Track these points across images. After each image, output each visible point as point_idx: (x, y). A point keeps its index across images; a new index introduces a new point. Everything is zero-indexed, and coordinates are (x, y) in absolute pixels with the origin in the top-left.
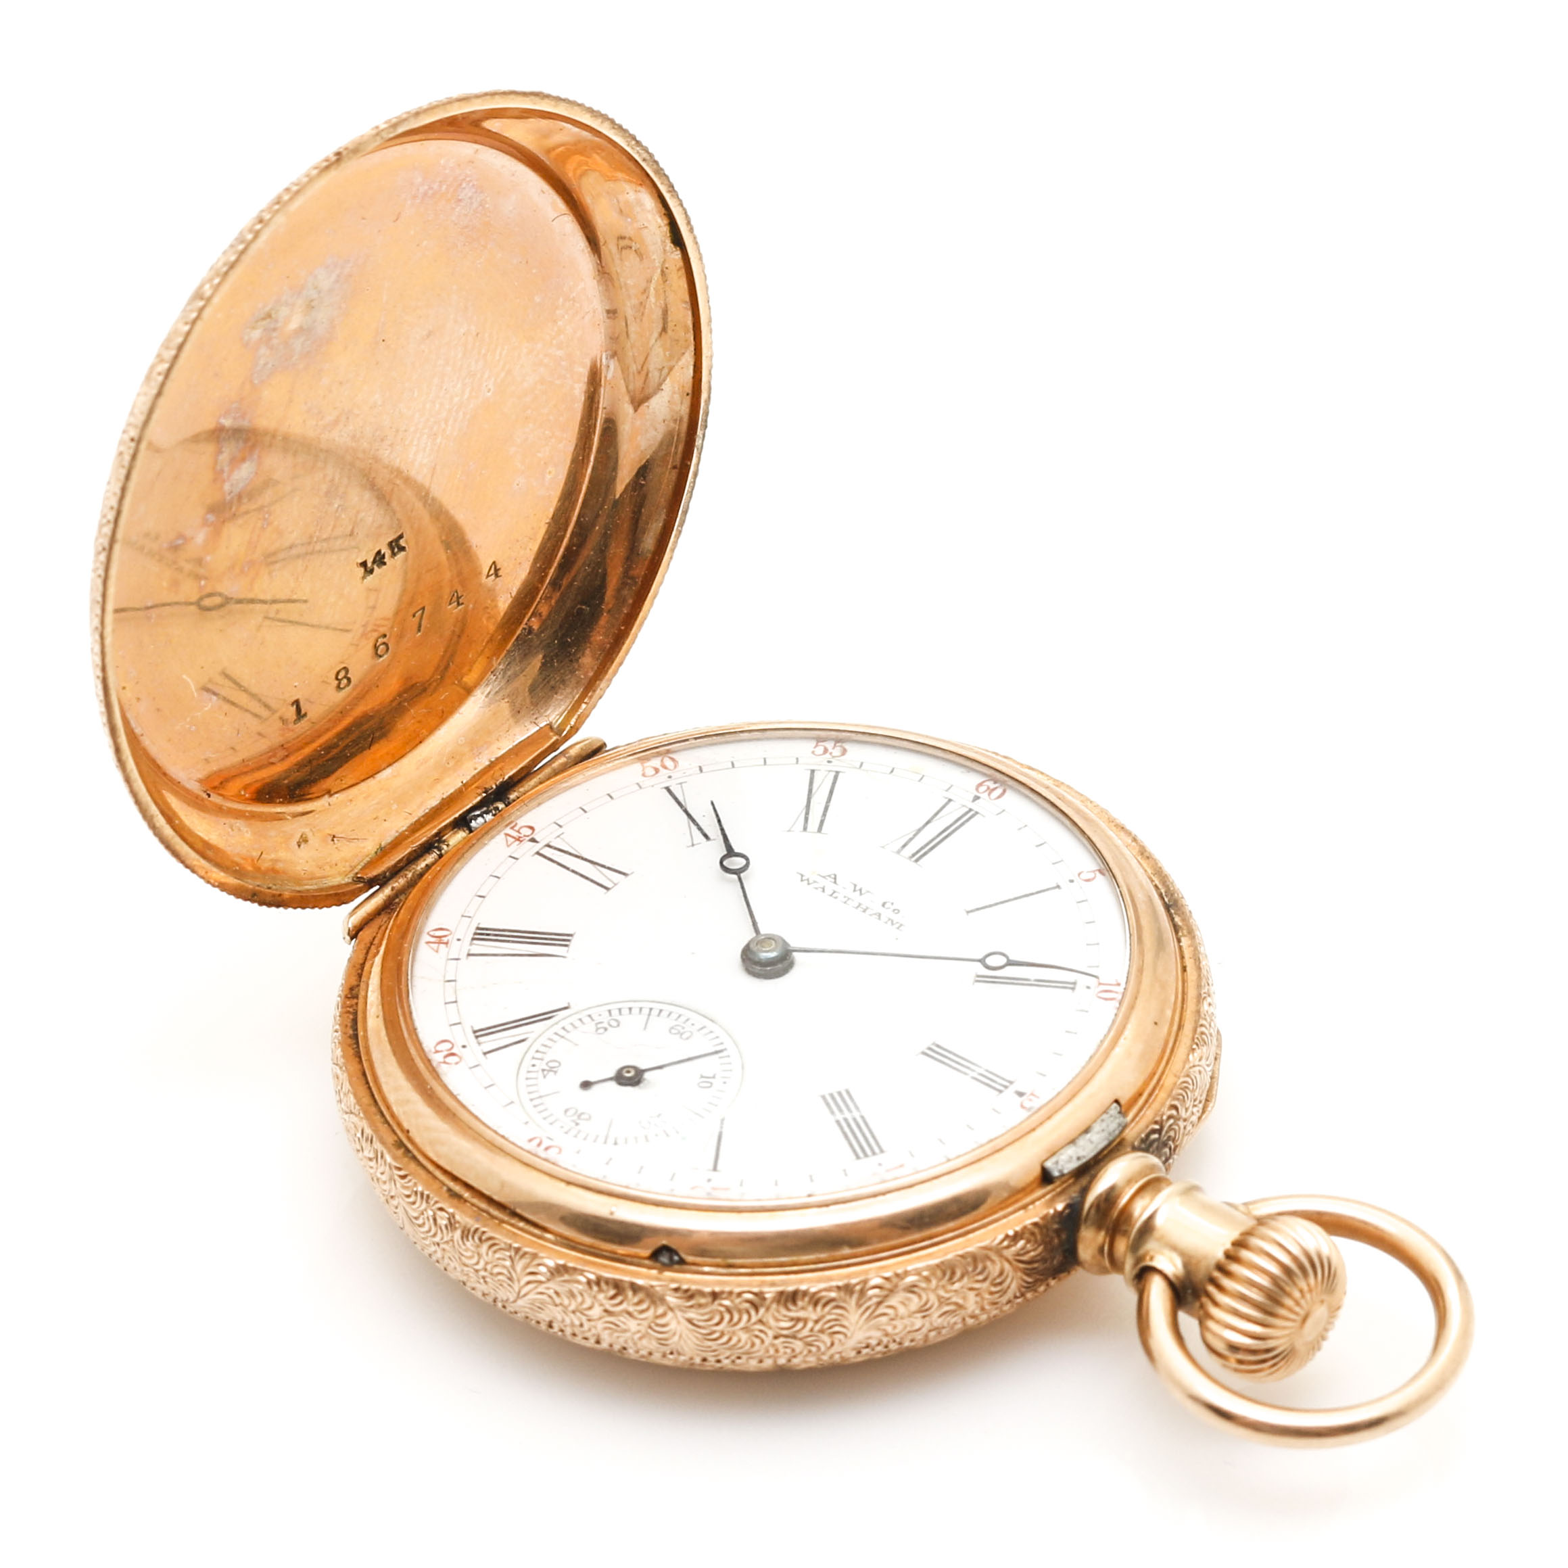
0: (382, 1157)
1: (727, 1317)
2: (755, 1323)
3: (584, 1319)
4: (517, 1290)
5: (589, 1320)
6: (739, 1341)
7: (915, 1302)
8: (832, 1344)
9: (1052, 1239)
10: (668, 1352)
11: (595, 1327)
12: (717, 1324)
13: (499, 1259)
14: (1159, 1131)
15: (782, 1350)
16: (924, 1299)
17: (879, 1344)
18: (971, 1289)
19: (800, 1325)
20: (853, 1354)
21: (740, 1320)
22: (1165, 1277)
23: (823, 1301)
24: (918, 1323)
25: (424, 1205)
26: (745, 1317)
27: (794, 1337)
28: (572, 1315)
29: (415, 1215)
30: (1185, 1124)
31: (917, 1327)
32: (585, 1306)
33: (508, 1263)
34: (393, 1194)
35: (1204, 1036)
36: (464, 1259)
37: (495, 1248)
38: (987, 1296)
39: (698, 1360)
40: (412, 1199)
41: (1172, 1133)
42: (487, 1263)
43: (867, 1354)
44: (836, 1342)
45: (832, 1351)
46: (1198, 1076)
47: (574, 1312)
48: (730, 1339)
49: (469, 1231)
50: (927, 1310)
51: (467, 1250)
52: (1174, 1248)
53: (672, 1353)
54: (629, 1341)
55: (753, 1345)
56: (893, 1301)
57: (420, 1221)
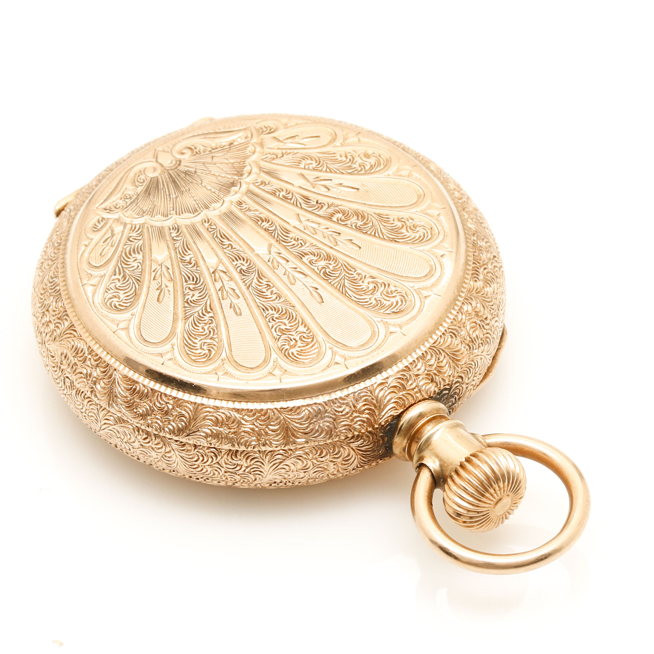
0: (44, 343)
1: (201, 458)
2: (215, 464)
3: (131, 447)
4: (100, 427)
5: (133, 448)
6: (207, 471)
7: (300, 465)
8: (256, 479)
9: (379, 441)
10: (172, 470)
11: (136, 452)
12: (196, 461)
13: (92, 409)
14: (449, 390)
15: (229, 479)
16: (305, 463)
17: (281, 482)
18: (331, 461)
19: (238, 468)
20: (268, 485)
21: (208, 461)
22: (430, 471)
23: (251, 458)
24: (302, 475)
25: (60, 374)
26: (210, 460)
27: (236, 474)
28: (125, 444)
29: (56, 377)
30: (467, 386)
31: (301, 477)
32: (131, 441)
33: (96, 412)
34: (47, 364)
35: (488, 340)
36: (77, 406)
37: (90, 403)
38: (340, 466)
39: (187, 477)
40: (55, 369)
41: (457, 391)
42: (86, 410)
43: (275, 486)
44: (258, 479)
45: (256, 482)
46: (479, 361)
47: (126, 442)
48: (202, 469)
49: (80, 391)
50: (307, 469)
51: (77, 401)
52: (437, 456)
53: (174, 471)
54: (153, 461)
55: (214, 474)
56: (288, 462)
57: (58, 381)
